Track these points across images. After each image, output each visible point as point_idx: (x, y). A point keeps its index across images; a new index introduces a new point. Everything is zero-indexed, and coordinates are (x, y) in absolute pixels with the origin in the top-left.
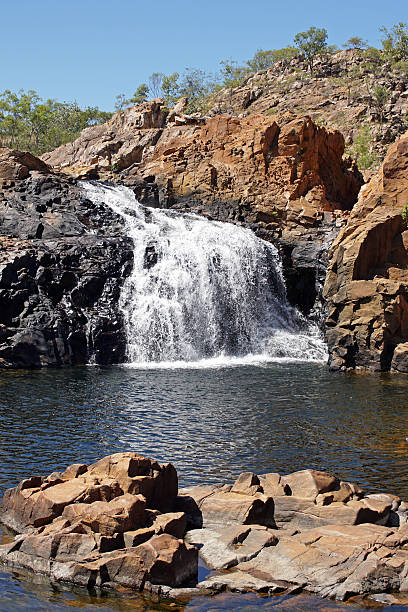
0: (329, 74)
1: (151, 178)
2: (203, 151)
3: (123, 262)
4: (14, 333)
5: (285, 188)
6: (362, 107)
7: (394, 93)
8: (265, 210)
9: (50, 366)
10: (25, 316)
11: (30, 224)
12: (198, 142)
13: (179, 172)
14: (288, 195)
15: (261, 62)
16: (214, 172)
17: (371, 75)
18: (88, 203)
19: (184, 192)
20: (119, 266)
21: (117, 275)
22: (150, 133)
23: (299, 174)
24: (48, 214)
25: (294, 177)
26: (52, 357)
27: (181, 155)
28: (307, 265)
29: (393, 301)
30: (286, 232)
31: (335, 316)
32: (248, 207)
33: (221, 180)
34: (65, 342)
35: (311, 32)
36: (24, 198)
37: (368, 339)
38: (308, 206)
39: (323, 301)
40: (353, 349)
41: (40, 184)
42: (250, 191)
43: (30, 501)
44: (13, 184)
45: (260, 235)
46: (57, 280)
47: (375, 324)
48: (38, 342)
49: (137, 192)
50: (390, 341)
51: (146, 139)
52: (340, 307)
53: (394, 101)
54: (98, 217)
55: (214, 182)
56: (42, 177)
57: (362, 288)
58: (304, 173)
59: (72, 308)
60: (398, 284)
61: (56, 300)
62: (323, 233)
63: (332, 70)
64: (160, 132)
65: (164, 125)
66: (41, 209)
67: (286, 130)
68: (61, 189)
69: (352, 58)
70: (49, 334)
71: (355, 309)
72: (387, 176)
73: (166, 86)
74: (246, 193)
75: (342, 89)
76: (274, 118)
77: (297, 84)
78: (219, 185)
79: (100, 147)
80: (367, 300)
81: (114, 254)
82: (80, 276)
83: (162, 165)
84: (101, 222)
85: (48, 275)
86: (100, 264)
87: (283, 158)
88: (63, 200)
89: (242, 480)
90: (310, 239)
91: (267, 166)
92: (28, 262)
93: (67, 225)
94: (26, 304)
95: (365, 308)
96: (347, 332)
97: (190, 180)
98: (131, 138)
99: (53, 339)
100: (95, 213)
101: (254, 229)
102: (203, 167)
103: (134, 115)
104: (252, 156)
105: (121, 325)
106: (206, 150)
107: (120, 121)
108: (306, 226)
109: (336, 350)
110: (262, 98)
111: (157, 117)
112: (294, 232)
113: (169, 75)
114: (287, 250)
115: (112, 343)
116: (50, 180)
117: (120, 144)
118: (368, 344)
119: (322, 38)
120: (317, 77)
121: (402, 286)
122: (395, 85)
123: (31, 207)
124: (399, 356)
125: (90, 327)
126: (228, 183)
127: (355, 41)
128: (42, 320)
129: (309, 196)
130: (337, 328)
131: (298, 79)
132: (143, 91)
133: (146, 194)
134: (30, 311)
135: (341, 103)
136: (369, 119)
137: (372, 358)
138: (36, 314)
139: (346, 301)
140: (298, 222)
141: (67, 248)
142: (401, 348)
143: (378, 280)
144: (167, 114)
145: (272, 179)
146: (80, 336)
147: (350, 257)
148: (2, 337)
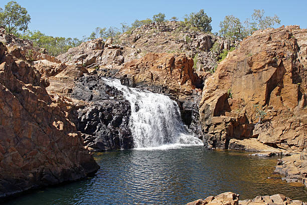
0: (166, 31)
1: (126, 76)
3: (128, 110)
4: (95, 138)
5: (179, 80)
6: (181, 44)
7: (192, 39)
8: (172, 89)
9: (108, 150)
10: (97, 131)
11: (87, 94)
12: (143, 62)
13: (137, 73)
14: (180, 83)
16: (152, 74)
17: (181, 31)
18: (108, 86)
19: (139, 81)
20: (126, 111)
21: (126, 115)
22: (99, 52)
23: (183, 75)
24: (94, 91)
25: (181, 77)
26: (109, 147)
27: (137, 67)
28: (189, 109)
29: (228, 124)
30: (180, 97)
31: (207, 130)
32: (166, 88)
34: (112, 141)
35: (160, 15)
36: (83, 84)
37: (220, 137)
38: (187, 87)
39: (195, 122)
40: (215, 141)
41: (88, 79)
42: (166, 82)
44: (78, 79)
45: (171, 98)
46: (106, 117)
47: (223, 132)
48: (104, 142)
49: (121, 81)
50: (227, 139)
51: (98, 54)
52: (209, 126)
53: (192, 42)
54: (113, 92)
55: (152, 78)
56: (88, 76)
57: (217, 119)
58: (184, 75)
59: (113, 128)
61: (107, 125)
62: (193, 97)
63: (167, 29)
64: (103, 51)
65: (103, 48)
66: (91, 89)
67: (177, 59)
68: (96, 81)
69: (173, 25)
70: (107, 138)
71: (215, 127)
72: (220, 78)
73: (101, 32)
74: (165, 82)
75: (172, 36)
77: (154, 34)
78: (154, 79)
79: (79, 56)
80: (219, 124)
81: (124, 107)
82: (114, 116)
83: (129, 71)
84: (114, 94)
85: (103, 115)
86: (120, 111)
87: (177, 70)
88: (98, 85)
89: (258, 198)
90: (189, 100)
91: (171, 72)
92: (95, 111)
93: (102, 95)
94: (98, 127)
95: (218, 126)
96: (212, 135)
97: (141, 77)
98: (91, 54)
99: (108, 140)
100: (111, 90)
101: (169, 96)
102: (147, 73)
103: (91, 44)
104: (166, 69)
105: (130, 134)
106: (146, 65)
107: (84, 46)
108: (187, 95)
109: (209, 142)
110: (140, 39)
111: (100, 45)
112: (183, 97)
114: (181, 104)
115: (128, 142)
116: (92, 77)
117: (87, 55)
118: (220, 139)
119: (163, 17)
120: (162, 31)
121: (231, 119)
122: (191, 36)
123: (87, 88)
124: (231, 144)
125: (120, 135)
126: (157, 79)
127: (174, 18)
128: (104, 133)
129: (187, 83)
130: (208, 134)
131: (154, 32)
132: (94, 35)
133: (124, 82)
134: (99, 130)
135: (172, 42)
136: (184, 48)
137: (222, 144)
138: (101, 131)
139: (211, 124)
140: (184, 93)
141: (107, 105)
142: (232, 141)
143: (222, 117)
144: (104, 44)
145: (173, 77)
146: (118, 139)
147: (212, 108)
148: (91, 140)
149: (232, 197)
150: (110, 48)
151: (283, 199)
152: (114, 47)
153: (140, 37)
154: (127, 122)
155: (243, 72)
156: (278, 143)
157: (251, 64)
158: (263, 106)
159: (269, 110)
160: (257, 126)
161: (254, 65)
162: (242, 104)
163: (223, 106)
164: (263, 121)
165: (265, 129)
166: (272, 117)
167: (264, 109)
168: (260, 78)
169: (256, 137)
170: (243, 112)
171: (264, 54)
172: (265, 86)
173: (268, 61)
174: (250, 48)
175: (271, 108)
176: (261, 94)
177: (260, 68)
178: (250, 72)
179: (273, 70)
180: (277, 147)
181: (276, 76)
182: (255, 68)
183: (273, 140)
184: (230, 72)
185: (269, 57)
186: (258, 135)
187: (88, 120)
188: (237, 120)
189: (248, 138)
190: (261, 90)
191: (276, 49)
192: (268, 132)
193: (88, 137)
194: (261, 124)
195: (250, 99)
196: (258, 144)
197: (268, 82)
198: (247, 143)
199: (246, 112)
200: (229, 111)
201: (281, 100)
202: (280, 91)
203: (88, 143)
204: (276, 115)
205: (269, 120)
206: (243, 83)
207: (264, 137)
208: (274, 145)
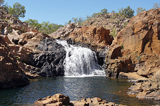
0: (108, 18)
1: (70, 39)
3: (64, 56)
4: (41, 70)
6: (114, 24)
8: (93, 45)
9: (48, 77)
10: (44, 66)
11: (45, 48)
12: (80, 31)
13: (76, 37)
14: (98, 42)
15: (94, 15)
16: (83, 37)
17: (116, 18)
18: (57, 44)
19: (77, 42)
20: (63, 56)
21: (63, 58)
22: (71, 30)
23: (100, 38)
26: (49, 75)
27: (76, 34)
28: (102, 56)
29: (119, 64)
30: (97, 50)
31: (107, 67)
32: (90, 45)
33: (84, 39)
34: (52, 72)
35: (104, 9)
36: (44, 43)
37: (114, 71)
38: (102, 44)
40: (111, 73)
41: (47, 40)
42: (90, 41)
43: (39, 103)
44: (42, 40)
45: (92, 50)
46: (50, 59)
47: (115, 68)
48: (46, 72)
49: (67, 42)
50: (118, 72)
51: (71, 31)
52: (108, 65)
54: (59, 47)
55: (83, 40)
56: (48, 38)
57: (112, 61)
58: (101, 38)
59: (53, 65)
60: (120, 60)
61: (50, 63)
62: (105, 50)
63: (109, 17)
64: (74, 30)
65: (74, 28)
66: (48, 45)
67: (98, 29)
68: (52, 41)
69: (113, 15)
70: (48, 70)
71: (111, 65)
72: (118, 38)
73: (75, 20)
74: (89, 42)
75: (110, 21)
76: (95, 27)
77: (101, 20)
79: (61, 32)
80: (113, 63)
81: (62, 54)
82: (55, 58)
83: (73, 36)
84: (60, 48)
85: (49, 58)
86: (59, 56)
87: (97, 35)
88: (52, 43)
89: (83, 99)
90: (102, 51)
91: (94, 36)
92: (44, 56)
93: (53, 48)
94: (44, 64)
95: (113, 65)
96: (109, 70)
97: (78, 39)
98: (67, 31)
99: (49, 71)
100: (59, 46)
102: (81, 37)
103: (68, 26)
104: (91, 34)
105: (63, 68)
106: (81, 33)
107: (65, 27)
108: (102, 48)
109: (107, 74)
110: (94, 23)
111: (73, 26)
112: (99, 50)
113: (76, 18)
114: (98, 53)
115: (61, 72)
116: (50, 39)
117: (65, 32)
118: (114, 72)
119: (106, 10)
120: (105, 18)
121: (121, 61)
122: (121, 20)
123: (46, 44)
124: (120, 75)
125: (57, 69)
126: (86, 40)
127: (113, 11)
128: (47, 67)
129: (102, 42)
130: (107, 69)
131: (102, 19)
132: (70, 21)
133: (69, 42)
134: (45, 66)
135: (110, 24)
136: (116, 27)
137: (115, 75)
138: (46, 66)
139: (109, 63)
140: (100, 48)
141: (52, 53)
142: (120, 73)
143: (116, 59)
144: (75, 26)
145: (95, 39)
146: (55, 71)
147: (110, 55)
148: (39, 71)
149: (59, 97)
150: (78, 28)
152: (80, 27)
154: (63, 62)
155: (130, 34)
156: (148, 75)
157: (133, 29)
158: (140, 53)
159: (144, 56)
160: (137, 65)
161: (135, 30)
162: (129, 52)
163: (117, 53)
164: (140, 62)
165: (141, 67)
166: (145, 60)
167: (141, 55)
168: (139, 37)
169: (136, 71)
170: (129, 57)
171: (140, 23)
172: (141, 42)
173: (143, 27)
174: (134, 20)
175: (145, 55)
176: (139, 46)
177: (139, 31)
178: (133, 34)
179: (146, 32)
180: (148, 77)
181: (149, 35)
182: (136, 31)
183: (145, 73)
184: (123, 34)
185: (143, 24)
186: (137, 70)
187: (39, 60)
188: (124, 62)
189: (131, 72)
190: (139, 44)
191: (148, 20)
192: (143, 68)
193: (37, 69)
194: (139, 64)
195: (133, 49)
196: (137, 75)
197: (143, 39)
198: (129, 75)
199: (131, 57)
200: (121, 56)
201: (151, 49)
202: (150, 44)
203: (37, 72)
204: (147, 59)
205: (144, 62)
206: (130, 41)
207: (140, 72)
208: (146, 76)
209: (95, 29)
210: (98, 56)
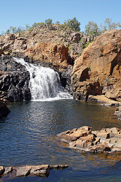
0: (52, 30)
1: (27, 56)
2: (39, 51)
3: (28, 77)
4: (8, 94)
5: (59, 60)
6: (62, 38)
7: (68, 35)
8: (55, 65)
9: (16, 101)
11: (4, 67)
12: (38, 48)
13: (34, 55)
14: (60, 61)
16: (43, 56)
17: (62, 30)
18: (16, 63)
19: (35, 60)
20: (27, 78)
21: (27, 80)
23: (62, 57)
24: (7, 65)
25: (61, 58)
26: (16, 99)
27: (34, 51)
28: (65, 77)
29: (88, 86)
30: (60, 70)
31: (76, 89)
32: (52, 64)
34: (19, 95)
35: (49, 20)
36: (1, 61)
37: (83, 94)
38: (64, 64)
39: (68, 85)
40: (80, 96)
41: (4, 58)
45: (55, 70)
46: (15, 81)
47: (85, 91)
48: (13, 96)
49: (25, 60)
50: (87, 95)
51: (11, 43)
52: (76, 87)
53: (68, 37)
54: (19, 66)
55: (43, 58)
56: (4, 56)
57: (81, 83)
58: (63, 57)
59: (19, 88)
60: (89, 83)
61: (15, 86)
62: (68, 70)
63: (53, 29)
64: (14, 41)
66: (6, 64)
67: (58, 47)
68: (9, 59)
69: (57, 26)
70: (15, 94)
71: (80, 88)
72: (84, 59)
73: (13, 30)
74: (51, 61)
75: (56, 33)
78: (44, 59)
80: (83, 86)
81: (26, 75)
82: (19, 80)
83: (30, 53)
84: (20, 67)
85: (13, 80)
86: (23, 78)
87: (58, 53)
88: (10, 62)
90: (65, 71)
91: (55, 55)
92: (8, 77)
93: (13, 68)
94: (10, 87)
95: (82, 88)
96: (78, 93)
97: (36, 57)
98: (7, 43)
99: (16, 95)
100: (18, 65)
101: (53, 69)
102: (40, 55)
103: (7, 37)
104: (51, 52)
105: (30, 91)
107: (3, 38)
108: (64, 68)
109: (76, 97)
111: (13, 38)
112: (61, 70)
113: (14, 27)
114: (60, 74)
115: (28, 96)
116: (6, 57)
117: (4, 44)
118: (83, 95)
119: (51, 21)
120: (50, 30)
123: (3, 63)
124: (90, 98)
125: (23, 92)
126: (46, 58)
127: (58, 22)
128: (14, 91)
129: (64, 62)
130: (76, 92)
131: (46, 30)
132: (8, 31)
134: (10, 89)
135: (56, 37)
136: (64, 41)
137: (84, 98)
138: (12, 89)
139: (78, 86)
140: (62, 68)
141: (15, 74)
142: (90, 96)
143: (84, 82)
144: (15, 37)
145: (56, 58)
146: (22, 94)
147: (78, 77)
148: (6, 95)
149: (88, 129)
151: (117, 130)
152: (21, 39)
153: (37, 33)
154: (28, 84)
155: (98, 56)
156: (117, 98)
157: (102, 51)
158: (109, 76)
159: (112, 79)
160: (105, 88)
161: (104, 51)
162: (96, 74)
163: (85, 75)
164: (109, 85)
165: (109, 90)
166: (114, 83)
167: (109, 78)
168: (107, 60)
169: (104, 94)
170: (97, 79)
171: (110, 45)
172: (110, 64)
173: (112, 49)
174: (102, 41)
175: (113, 77)
176: (107, 69)
177: (108, 53)
178: (102, 56)
179: (115, 55)
180: (116, 100)
181: (117, 58)
182: (105, 53)
183: (114, 96)
184: (90, 55)
185: (113, 47)
186: (105, 93)
187: (4, 83)
188: (93, 84)
189: (99, 95)
190: (108, 67)
191: (117, 42)
192: (111, 91)
193: (4, 93)
194: (107, 86)
195: (101, 71)
196: (105, 98)
197: (112, 62)
198: (99, 98)
199: (99, 80)
200: (89, 78)
201: (120, 72)
202: (119, 67)
203: (3, 96)
204: (116, 82)
205: (112, 85)
206: (97, 62)
207: (109, 94)
208: (114, 99)
209: (56, 47)
210: (60, 76)
